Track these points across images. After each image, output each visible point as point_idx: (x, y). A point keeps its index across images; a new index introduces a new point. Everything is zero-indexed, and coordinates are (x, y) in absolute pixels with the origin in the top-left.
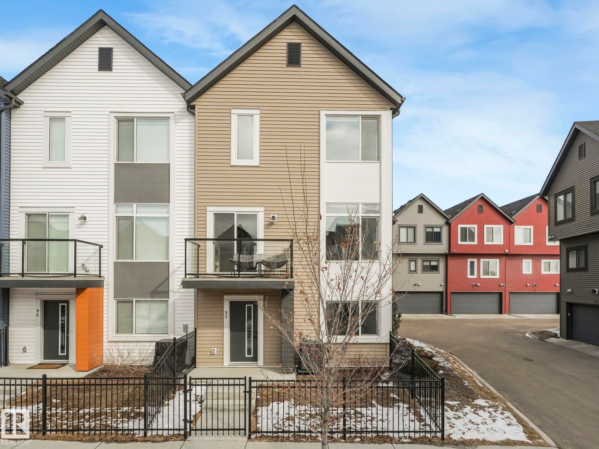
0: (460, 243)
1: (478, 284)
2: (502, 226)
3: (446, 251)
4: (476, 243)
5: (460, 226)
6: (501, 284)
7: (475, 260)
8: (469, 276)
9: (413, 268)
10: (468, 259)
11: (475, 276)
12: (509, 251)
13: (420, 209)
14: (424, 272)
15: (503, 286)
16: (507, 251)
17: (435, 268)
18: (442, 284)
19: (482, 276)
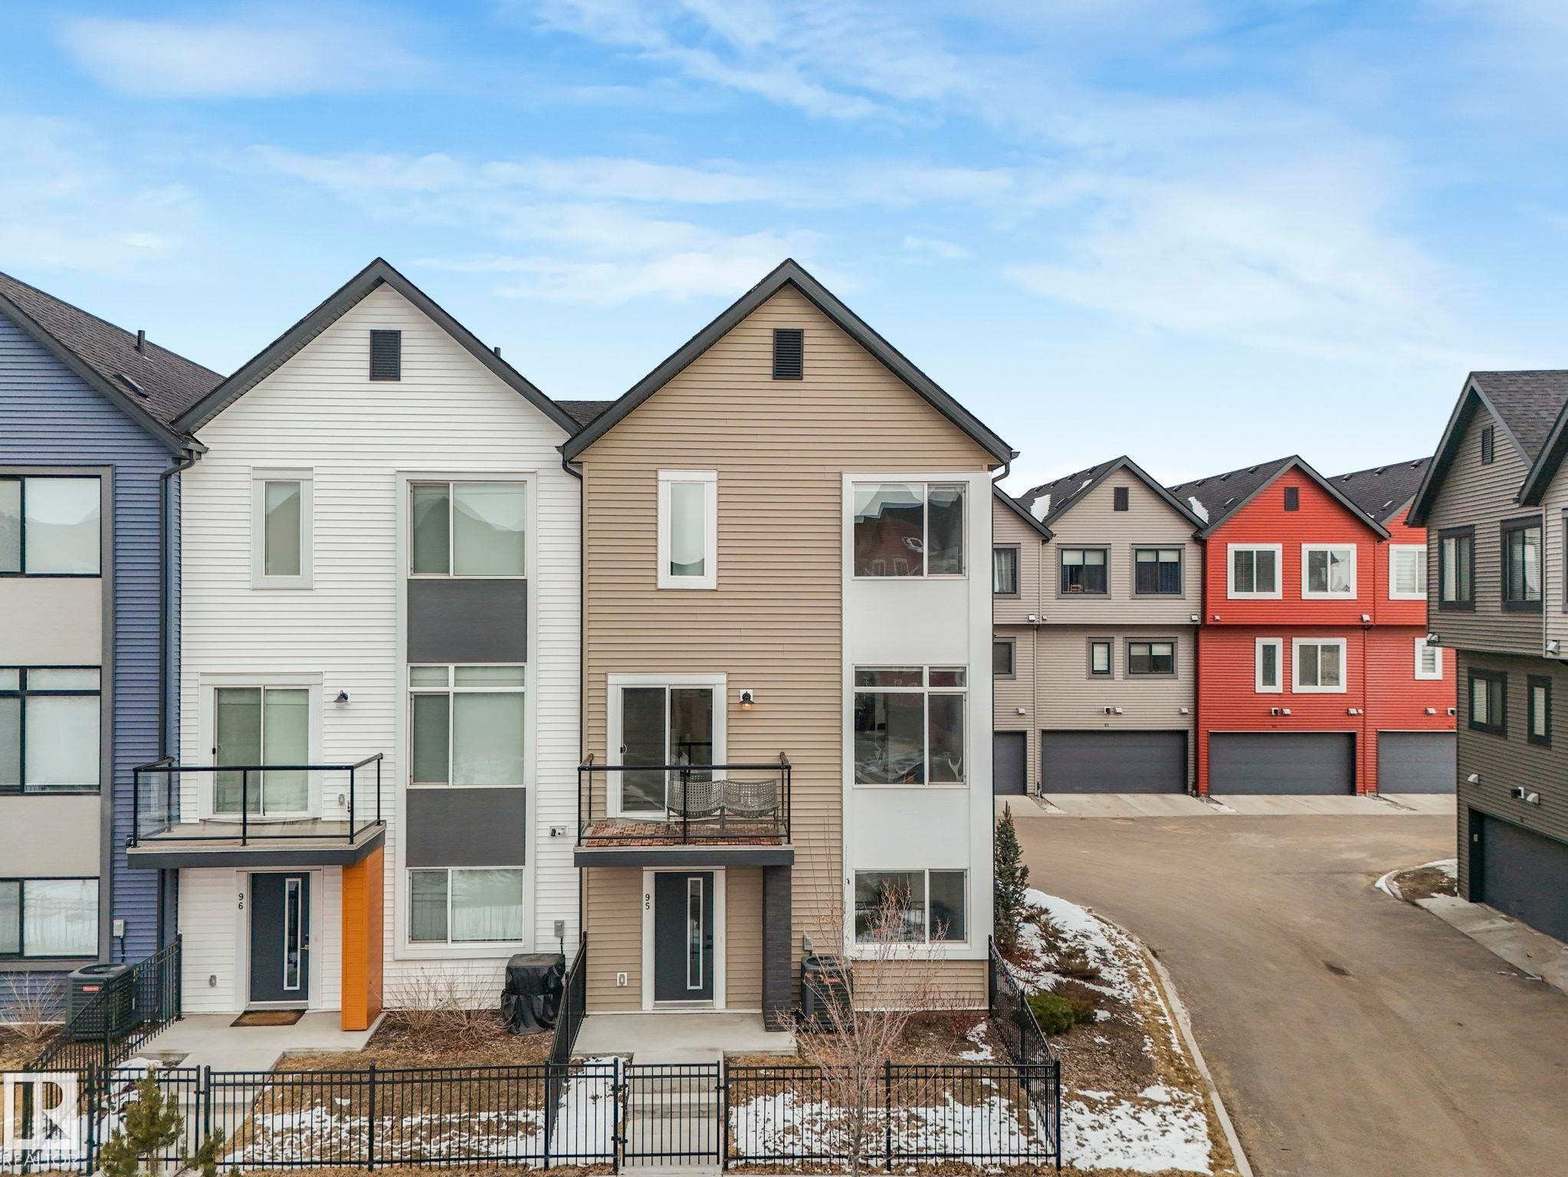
0: (1232, 594)
1: (1287, 711)
2: (1354, 546)
3: (1195, 618)
4: (1278, 594)
5: (1233, 548)
6: (1353, 711)
7: (1278, 642)
8: (1261, 688)
9: (1100, 664)
10: (1257, 639)
11: (1278, 688)
12: (1374, 616)
13: (1121, 500)
14: (1132, 676)
15: (1359, 714)
16: (1366, 617)
17: (1162, 666)
18: (1185, 710)
19: (1297, 688)
